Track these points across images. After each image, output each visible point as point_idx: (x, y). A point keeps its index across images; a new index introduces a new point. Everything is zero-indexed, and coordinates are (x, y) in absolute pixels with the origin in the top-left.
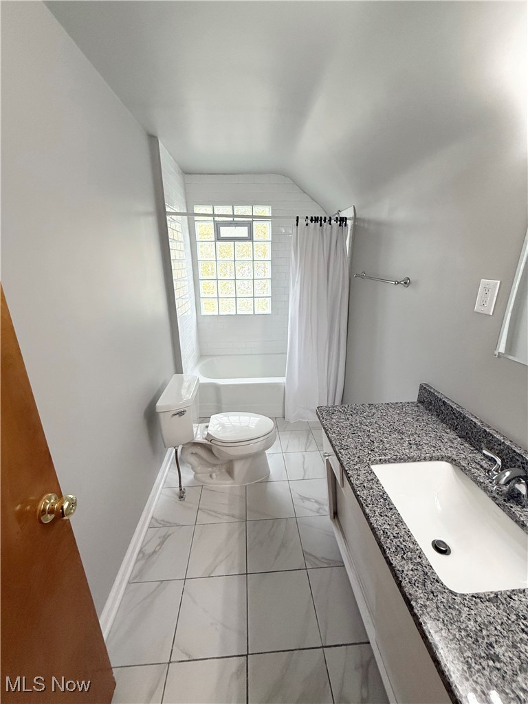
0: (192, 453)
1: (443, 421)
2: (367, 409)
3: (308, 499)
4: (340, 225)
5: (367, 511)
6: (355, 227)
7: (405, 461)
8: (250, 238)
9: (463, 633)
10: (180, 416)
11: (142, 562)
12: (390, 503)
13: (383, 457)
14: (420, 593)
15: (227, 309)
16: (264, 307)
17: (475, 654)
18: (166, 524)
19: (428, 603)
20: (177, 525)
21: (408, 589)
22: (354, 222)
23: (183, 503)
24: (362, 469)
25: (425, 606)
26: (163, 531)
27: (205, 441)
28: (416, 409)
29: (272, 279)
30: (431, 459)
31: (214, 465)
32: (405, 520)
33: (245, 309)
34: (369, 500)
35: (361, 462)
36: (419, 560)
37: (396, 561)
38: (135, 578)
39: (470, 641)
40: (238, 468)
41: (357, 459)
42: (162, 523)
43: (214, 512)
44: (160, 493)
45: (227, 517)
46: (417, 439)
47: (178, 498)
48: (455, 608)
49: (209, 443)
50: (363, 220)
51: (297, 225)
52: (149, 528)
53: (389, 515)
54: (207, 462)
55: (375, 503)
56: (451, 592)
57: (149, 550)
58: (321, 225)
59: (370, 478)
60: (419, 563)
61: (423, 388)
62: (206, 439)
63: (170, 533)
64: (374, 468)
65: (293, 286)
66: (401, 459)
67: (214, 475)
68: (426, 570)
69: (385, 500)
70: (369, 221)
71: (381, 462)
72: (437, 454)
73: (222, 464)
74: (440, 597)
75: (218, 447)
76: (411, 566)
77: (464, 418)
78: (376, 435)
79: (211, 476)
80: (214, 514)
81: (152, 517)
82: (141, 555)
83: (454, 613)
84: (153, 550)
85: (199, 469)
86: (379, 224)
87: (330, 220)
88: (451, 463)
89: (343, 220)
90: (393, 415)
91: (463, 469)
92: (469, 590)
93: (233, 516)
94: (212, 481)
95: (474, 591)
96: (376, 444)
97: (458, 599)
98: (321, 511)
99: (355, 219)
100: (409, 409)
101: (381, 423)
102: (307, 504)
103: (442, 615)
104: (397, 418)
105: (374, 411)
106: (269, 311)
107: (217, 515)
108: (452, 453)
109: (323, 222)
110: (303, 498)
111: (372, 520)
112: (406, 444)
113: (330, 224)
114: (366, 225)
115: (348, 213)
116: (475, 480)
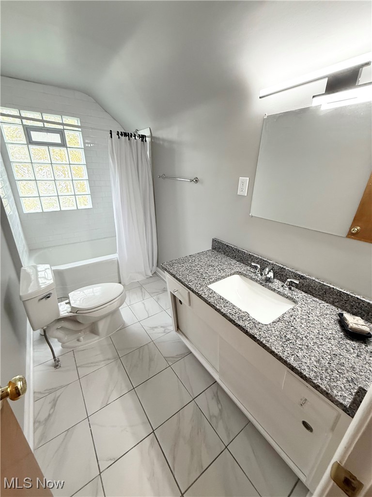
0: (58, 329)
1: (227, 256)
2: (190, 258)
3: (156, 327)
4: (142, 141)
5: (218, 307)
6: (152, 143)
7: (221, 279)
8: (63, 144)
9: (276, 337)
10: (46, 299)
11: (41, 428)
12: (226, 300)
13: (211, 280)
14: (256, 331)
15: (51, 206)
16: (86, 203)
17: (283, 342)
18: (51, 391)
19: (260, 333)
20: (62, 387)
21: (251, 332)
22: (151, 139)
23: (60, 369)
24: (205, 289)
25: (260, 335)
26: (51, 397)
27: (71, 314)
28: (213, 253)
29: (89, 180)
30: (231, 275)
31: (80, 331)
32: (235, 305)
33: (68, 205)
34: (216, 302)
35: (202, 286)
36: (249, 319)
37: (241, 323)
38: (40, 442)
39: (279, 339)
40: (102, 326)
41: (199, 285)
42: (47, 392)
43: (92, 363)
44: (34, 372)
45: (103, 362)
46: (222, 267)
47: (53, 368)
48: (269, 330)
49: (75, 314)
50: (158, 139)
51: (111, 137)
52: (35, 401)
53: (228, 305)
54: (73, 330)
55: (219, 302)
56: (266, 325)
57: (43, 417)
58: (129, 140)
59: (210, 292)
60: (250, 320)
61: (214, 241)
62: (71, 312)
63: (57, 396)
64: (210, 286)
65: (115, 184)
66: (219, 279)
67: (81, 338)
68: (253, 321)
69: (223, 299)
70: (163, 140)
71: (210, 283)
72: (233, 272)
73: (85, 329)
74: (263, 328)
75: (84, 315)
76: (248, 322)
77: (239, 251)
78: (202, 270)
79: (78, 340)
80: (92, 365)
81: (34, 393)
82: (37, 425)
83: (270, 332)
84: (47, 415)
85: (66, 339)
86: (171, 142)
87: (135, 136)
88: (239, 274)
89: (143, 137)
90: (205, 259)
91: (245, 275)
92: (271, 322)
93: (109, 359)
94: (79, 343)
95: (272, 321)
96: (204, 275)
97: (269, 326)
98: (166, 331)
99: (152, 137)
100: (210, 253)
101: (201, 264)
102: (156, 330)
103: (267, 335)
104: (207, 259)
105: (194, 258)
106: (90, 206)
107: (94, 364)
108: (238, 269)
109: (130, 137)
110: (153, 328)
111: (222, 310)
112: (218, 271)
113: (135, 139)
114: (161, 142)
115: (146, 132)
116: (251, 278)
